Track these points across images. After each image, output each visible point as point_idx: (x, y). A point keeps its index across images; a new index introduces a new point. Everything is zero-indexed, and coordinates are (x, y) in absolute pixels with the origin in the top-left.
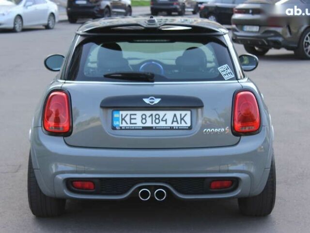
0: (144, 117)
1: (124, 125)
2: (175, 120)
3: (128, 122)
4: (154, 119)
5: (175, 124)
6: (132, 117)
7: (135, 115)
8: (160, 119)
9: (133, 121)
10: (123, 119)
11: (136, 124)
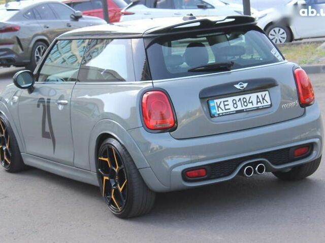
0: (234, 102)
1: (221, 111)
2: (259, 101)
3: (224, 109)
4: (243, 102)
5: (259, 105)
6: (226, 103)
7: (227, 101)
8: (247, 101)
9: (227, 107)
10: (218, 107)
11: (229, 109)
